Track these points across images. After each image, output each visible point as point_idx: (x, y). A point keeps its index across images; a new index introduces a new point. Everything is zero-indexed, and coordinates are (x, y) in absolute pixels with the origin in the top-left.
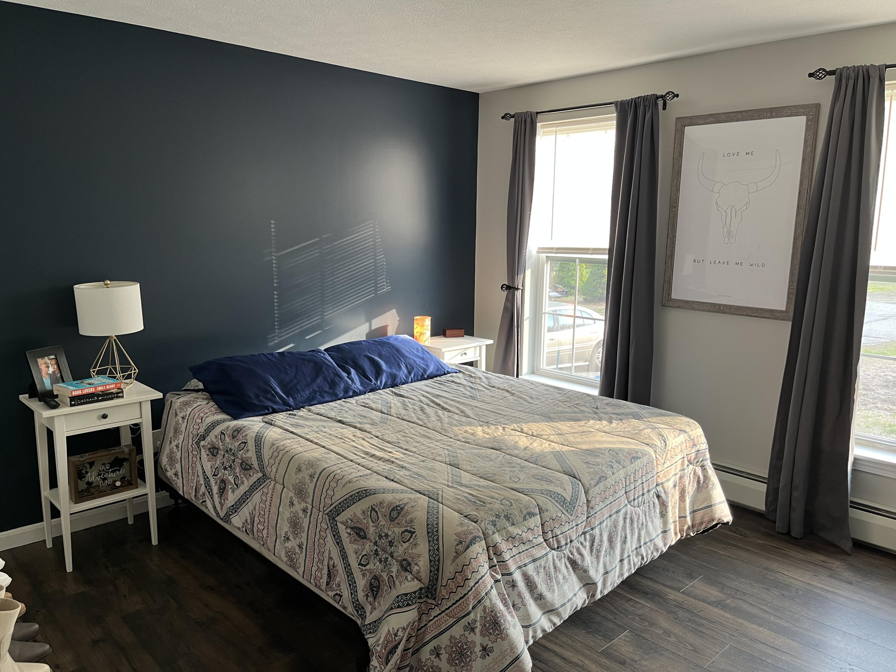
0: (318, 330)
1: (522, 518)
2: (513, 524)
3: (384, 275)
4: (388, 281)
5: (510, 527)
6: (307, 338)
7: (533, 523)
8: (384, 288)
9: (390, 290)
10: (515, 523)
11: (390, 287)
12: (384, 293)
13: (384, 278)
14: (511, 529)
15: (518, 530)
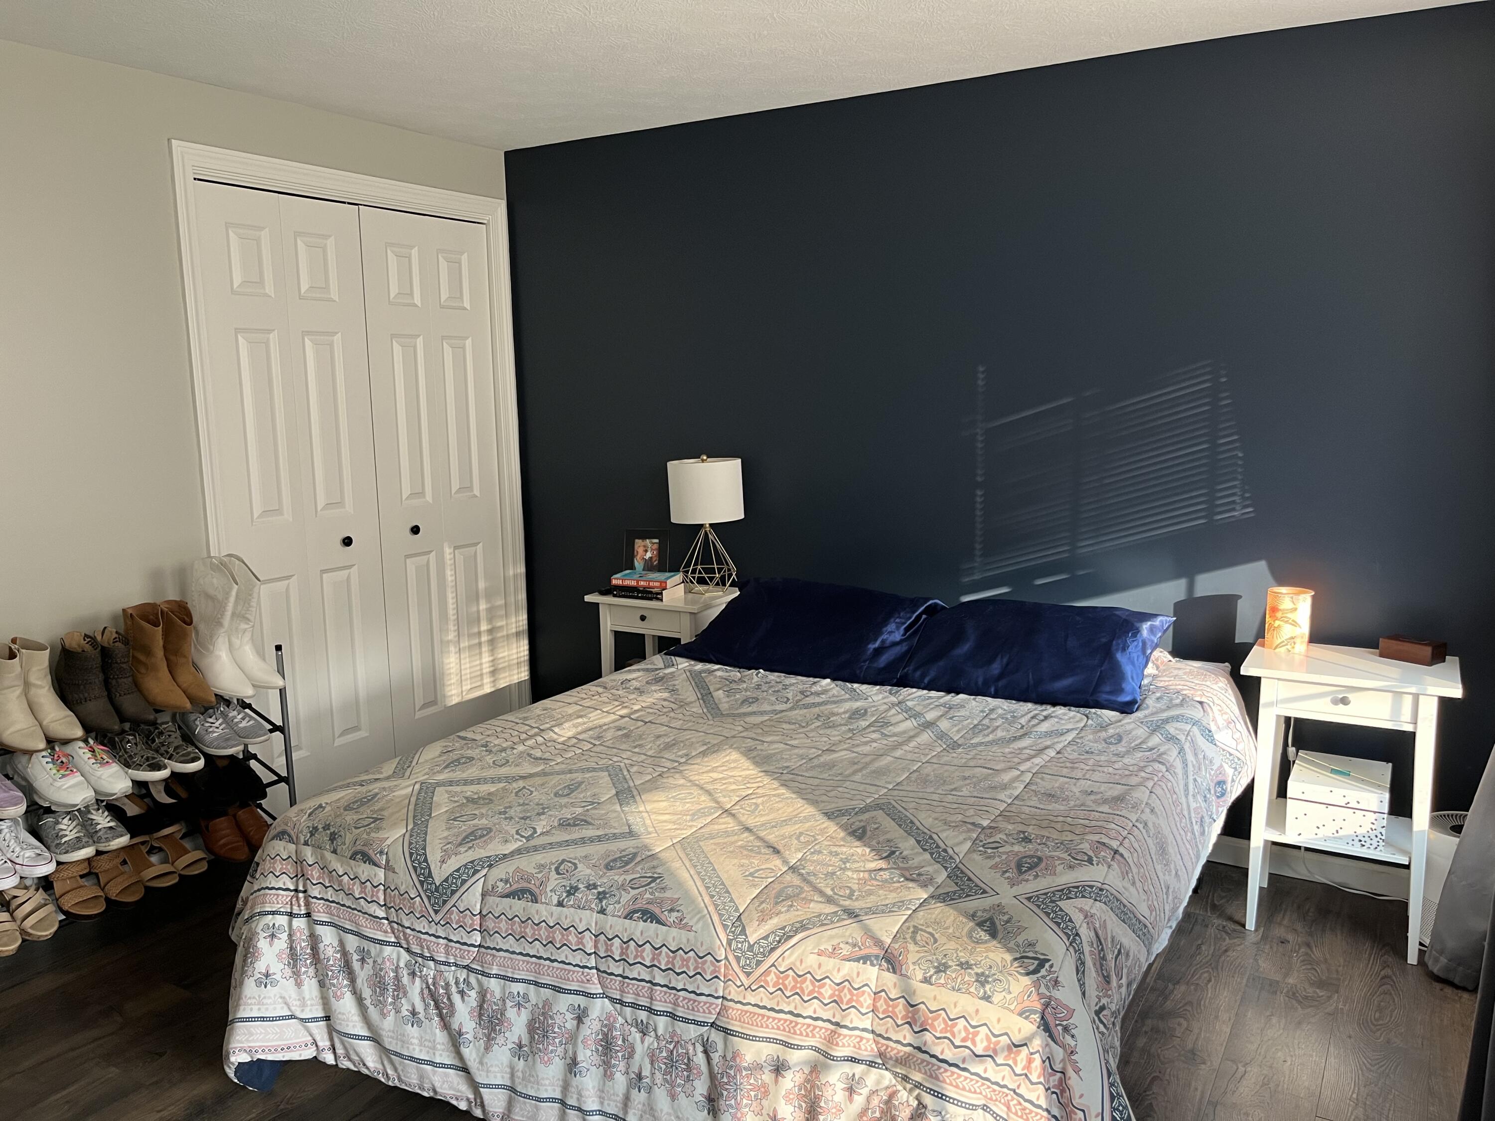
0: (1061, 572)
1: (351, 852)
2: (334, 852)
3: (1235, 479)
4: (1247, 495)
5: (329, 853)
6: (1039, 582)
7: (366, 874)
8: (1234, 510)
9: (1252, 515)
10: (338, 852)
11: (1250, 509)
12: (1233, 519)
13: (1234, 487)
14: (329, 855)
15: (339, 866)
